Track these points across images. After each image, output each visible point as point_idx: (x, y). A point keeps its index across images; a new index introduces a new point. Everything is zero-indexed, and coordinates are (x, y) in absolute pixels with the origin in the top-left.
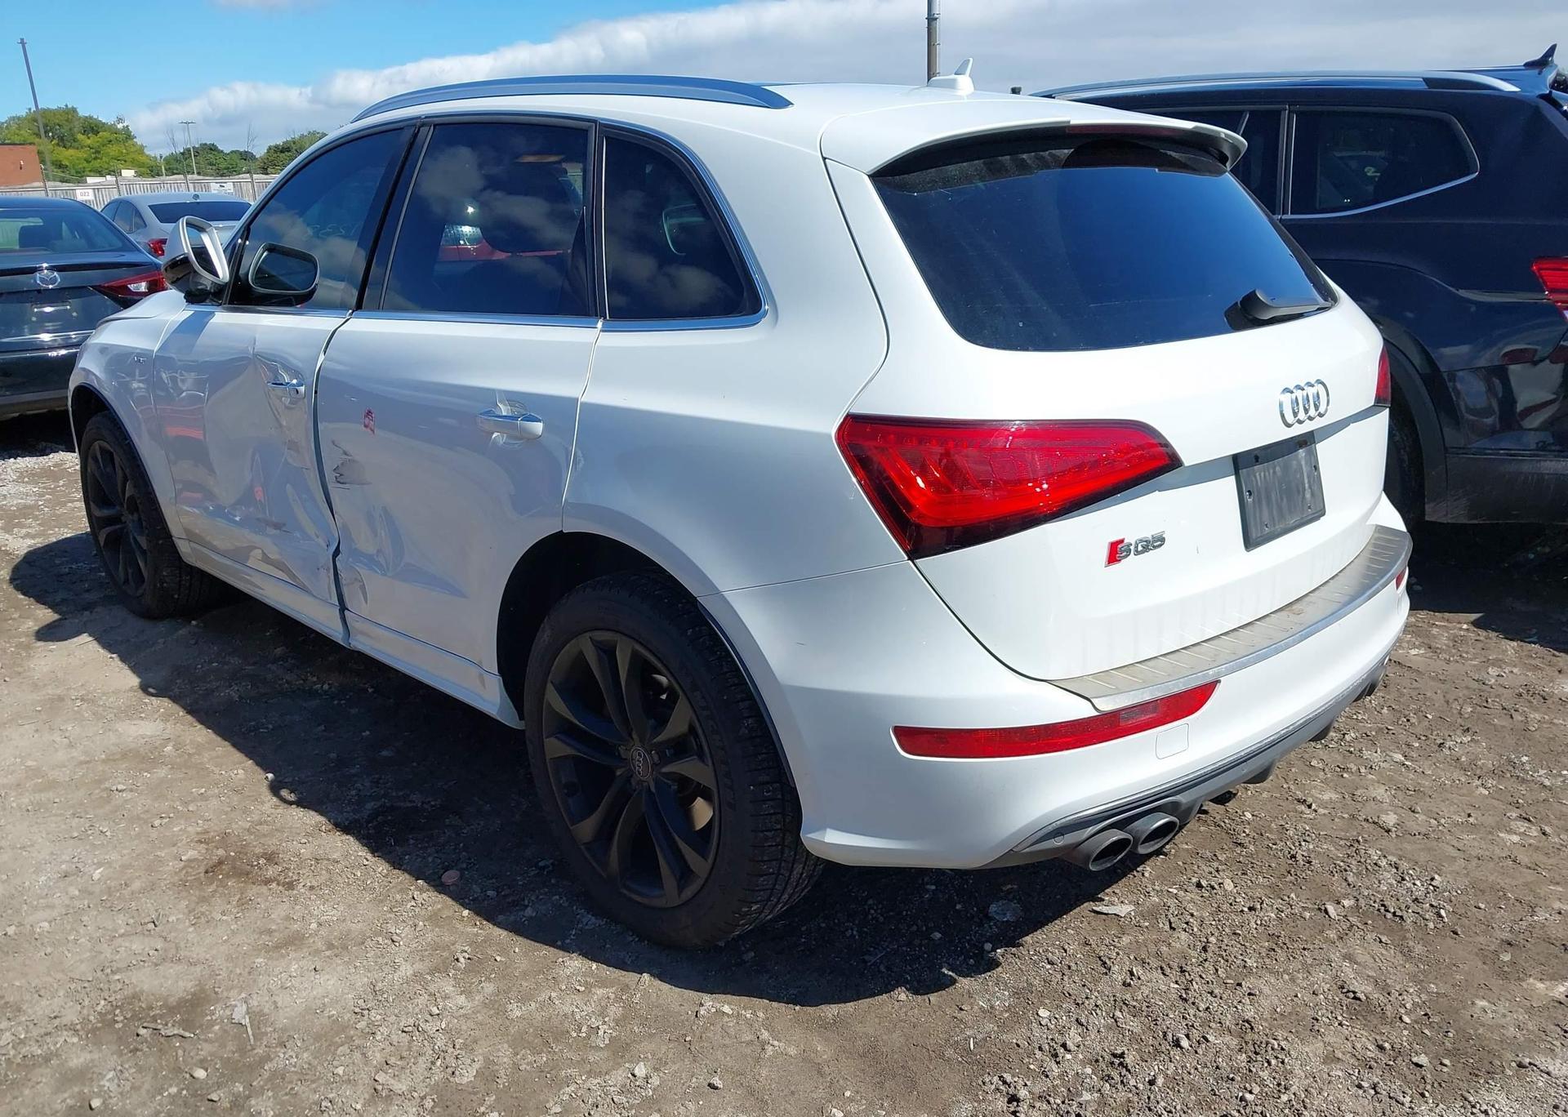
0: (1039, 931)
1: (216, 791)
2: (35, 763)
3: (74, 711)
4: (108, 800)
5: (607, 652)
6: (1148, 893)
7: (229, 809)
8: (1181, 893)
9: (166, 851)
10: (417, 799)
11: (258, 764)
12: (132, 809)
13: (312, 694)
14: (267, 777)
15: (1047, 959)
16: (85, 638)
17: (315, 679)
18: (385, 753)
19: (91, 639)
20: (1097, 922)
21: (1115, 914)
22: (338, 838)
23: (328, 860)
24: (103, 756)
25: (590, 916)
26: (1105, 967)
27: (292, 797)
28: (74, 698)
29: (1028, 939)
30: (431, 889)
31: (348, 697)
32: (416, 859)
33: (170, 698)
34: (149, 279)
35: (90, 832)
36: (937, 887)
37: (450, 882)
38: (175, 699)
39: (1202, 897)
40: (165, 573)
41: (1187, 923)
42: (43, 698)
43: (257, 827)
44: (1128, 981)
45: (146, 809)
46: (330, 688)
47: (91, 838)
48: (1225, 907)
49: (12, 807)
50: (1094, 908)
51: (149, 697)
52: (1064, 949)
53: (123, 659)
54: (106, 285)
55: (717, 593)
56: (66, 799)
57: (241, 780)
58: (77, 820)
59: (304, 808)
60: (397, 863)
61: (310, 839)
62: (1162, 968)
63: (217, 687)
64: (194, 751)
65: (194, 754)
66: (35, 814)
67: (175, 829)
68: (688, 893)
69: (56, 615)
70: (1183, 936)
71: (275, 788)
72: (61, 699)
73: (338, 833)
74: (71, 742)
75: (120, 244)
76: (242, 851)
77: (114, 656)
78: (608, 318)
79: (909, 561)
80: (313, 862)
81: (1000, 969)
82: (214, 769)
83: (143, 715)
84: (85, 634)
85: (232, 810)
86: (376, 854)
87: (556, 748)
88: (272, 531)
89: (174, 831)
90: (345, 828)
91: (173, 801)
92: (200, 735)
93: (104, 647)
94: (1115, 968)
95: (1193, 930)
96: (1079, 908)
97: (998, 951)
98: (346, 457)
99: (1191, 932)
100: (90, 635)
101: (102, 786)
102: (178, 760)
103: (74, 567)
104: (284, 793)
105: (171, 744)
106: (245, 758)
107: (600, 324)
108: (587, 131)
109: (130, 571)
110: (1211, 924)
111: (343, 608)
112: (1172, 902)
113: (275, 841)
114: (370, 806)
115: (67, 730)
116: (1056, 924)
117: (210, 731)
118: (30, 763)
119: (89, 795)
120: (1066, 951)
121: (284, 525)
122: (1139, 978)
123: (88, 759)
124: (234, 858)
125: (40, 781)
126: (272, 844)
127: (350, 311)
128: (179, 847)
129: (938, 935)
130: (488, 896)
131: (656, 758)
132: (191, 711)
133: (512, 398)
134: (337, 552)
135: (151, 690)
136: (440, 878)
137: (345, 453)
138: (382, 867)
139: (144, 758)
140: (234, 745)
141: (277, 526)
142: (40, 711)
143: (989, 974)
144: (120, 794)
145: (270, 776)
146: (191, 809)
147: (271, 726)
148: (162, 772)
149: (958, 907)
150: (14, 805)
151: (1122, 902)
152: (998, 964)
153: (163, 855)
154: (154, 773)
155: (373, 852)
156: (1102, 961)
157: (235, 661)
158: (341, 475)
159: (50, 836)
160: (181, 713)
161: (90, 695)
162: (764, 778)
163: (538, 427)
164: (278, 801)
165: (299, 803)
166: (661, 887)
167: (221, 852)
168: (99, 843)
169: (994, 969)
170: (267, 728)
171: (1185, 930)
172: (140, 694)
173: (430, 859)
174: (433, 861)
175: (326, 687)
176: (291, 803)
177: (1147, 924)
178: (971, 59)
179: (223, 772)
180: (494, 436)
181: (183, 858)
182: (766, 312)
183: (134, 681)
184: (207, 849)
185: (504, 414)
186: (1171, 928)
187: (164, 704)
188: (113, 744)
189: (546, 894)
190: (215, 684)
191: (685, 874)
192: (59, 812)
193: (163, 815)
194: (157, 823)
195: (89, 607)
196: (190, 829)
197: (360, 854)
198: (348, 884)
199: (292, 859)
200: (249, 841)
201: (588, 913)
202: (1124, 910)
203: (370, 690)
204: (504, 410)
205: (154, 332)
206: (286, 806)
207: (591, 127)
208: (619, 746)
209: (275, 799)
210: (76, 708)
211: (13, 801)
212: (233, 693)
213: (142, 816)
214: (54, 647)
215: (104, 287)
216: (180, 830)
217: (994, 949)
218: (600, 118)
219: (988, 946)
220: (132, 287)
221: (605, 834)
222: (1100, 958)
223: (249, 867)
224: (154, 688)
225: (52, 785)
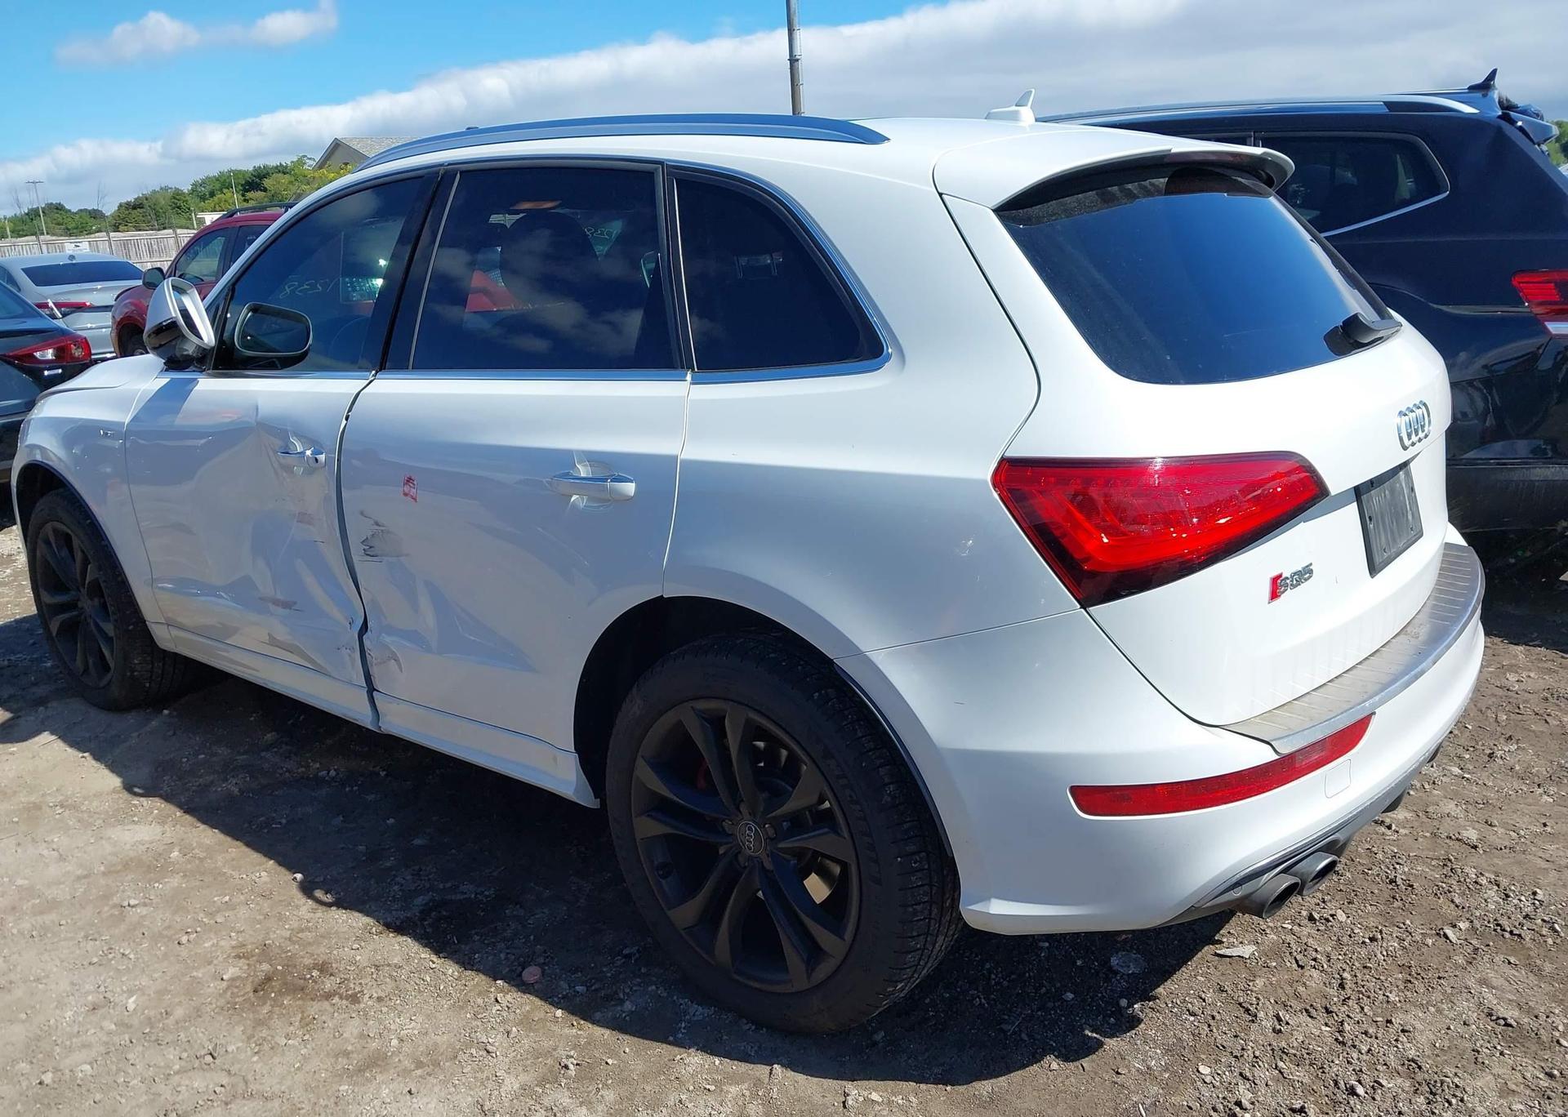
0: (1169, 981)
1: (242, 897)
2: (26, 882)
3: (55, 819)
4: (121, 918)
5: (716, 723)
6: (1264, 930)
7: (262, 917)
8: (1296, 928)
9: (201, 971)
10: (468, 890)
11: (280, 864)
12: (151, 925)
13: (319, 782)
14: (295, 878)
15: (1188, 1010)
16: (46, 737)
17: (318, 765)
18: (418, 842)
19: (54, 737)
20: (1224, 966)
21: (1239, 956)
22: (393, 941)
23: (389, 965)
24: (102, 868)
25: (696, 1006)
26: (1250, 1014)
27: (329, 898)
28: (51, 804)
29: (1160, 990)
30: (513, 989)
31: (359, 783)
32: (487, 957)
33: (161, 796)
34: (56, 346)
35: (110, 956)
36: (1050, 944)
37: (531, 980)
38: (167, 798)
39: (1318, 930)
40: (136, 662)
41: (1315, 960)
42: (16, 807)
43: (299, 935)
44: (1278, 1027)
45: (166, 924)
46: (338, 774)
47: (113, 962)
48: (1345, 939)
49: (13, 934)
50: (1217, 952)
51: (138, 798)
52: (1201, 998)
53: (97, 758)
54: (11, 354)
55: (858, 654)
56: (72, 919)
57: (266, 883)
58: (91, 943)
59: (346, 909)
60: (467, 963)
61: (363, 944)
62: (1307, 1011)
63: (212, 782)
64: (205, 854)
65: (205, 858)
66: (41, 940)
67: (206, 945)
68: (823, 971)
69: (6, 713)
70: (1315, 973)
71: (307, 889)
72: (37, 807)
73: (391, 935)
74: (61, 855)
75: (20, 311)
76: (290, 963)
77: (86, 754)
78: (696, 370)
79: (1082, 610)
80: (373, 970)
81: (1142, 1026)
82: (233, 873)
83: (136, 819)
84: (46, 733)
85: (265, 918)
86: (441, 955)
87: (648, 828)
88: (280, 611)
89: (205, 947)
90: (399, 928)
91: (195, 913)
92: (206, 837)
93: (71, 746)
94: (1261, 1015)
95: (1323, 967)
96: (1200, 953)
97: (1136, 1006)
98: (377, 527)
99: (1321, 968)
100: (52, 734)
101: (111, 903)
102: (189, 866)
103: (12, 658)
104: (319, 894)
105: (177, 849)
106: (264, 859)
107: (689, 377)
108: (653, 173)
109: (91, 662)
110: (1338, 959)
111: (371, 689)
112: (1290, 938)
113: (322, 949)
114: (419, 901)
115: (53, 841)
116: (1183, 972)
117: (216, 831)
118: (20, 882)
119: (98, 913)
120: (1204, 1001)
121: (295, 603)
122: (1288, 1023)
123: (86, 873)
124: (282, 973)
125: (38, 901)
126: (321, 952)
127: (374, 372)
128: (215, 965)
129: (1070, 996)
130: (578, 992)
131: (771, 832)
132: (188, 810)
133: (593, 458)
134: (365, 627)
135: (136, 790)
136: (520, 975)
137: (377, 524)
138: (452, 969)
139: (149, 866)
140: (248, 845)
141: (286, 605)
142: (17, 822)
143: (1134, 1032)
144: (134, 909)
145: (299, 876)
146: (219, 920)
147: (284, 821)
148: (175, 881)
149: (1079, 963)
150: (15, 931)
151: (1241, 943)
152: (1140, 1021)
153: (200, 975)
154: (166, 882)
155: (437, 952)
156: (1244, 1007)
157: (223, 751)
158: (371, 547)
159: (65, 964)
160: (178, 814)
161: (70, 801)
162: (911, 848)
163: (630, 488)
164: (314, 904)
165: (339, 904)
166: (786, 970)
167: (265, 967)
168: (124, 967)
169: (1137, 1027)
170: (280, 823)
171: (1314, 968)
172: (126, 795)
173: (502, 956)
174: (506, 959)
175: (333, 773)
176: (329, 905)
177: (1274, 964)
178: (1033, 90)
179: (244, 876)
180: (572, 499)
181: (225, 977)
182: (889, 357)
183: (115, 781)
184: (248, 965)
185: (583, 475)
186: (1299, 966)
187: (156, 805)
188: (110, 854)
189: (639, 985)
190: (209, 778)
191: (814, 953)
192: (69, 935)
193: (189, 930)
194: (184, 939)
195: (42, 702)
196: (222, 943)
197: (423, 956)
198: (420, 991)
199: (348, 967)
200: (295, 952)
201: (692, 1003)
202: (1247, 950)
203: (383, 774)
204: (583, 471)
205: (122, 402)
206: (324, 908)
207: (656, 169)
208: (724, 821)
209: (310, 902)
210: (58, 816)
211: (12, 927)
212: (233, 786)
213: (165, 933)
214: (15, 749)
215: (9, 357)
216: (213, 945)
217: (1131, 1005)
218: (667, 160)
219: (1124, 1002)
220: (38, 354)
221: (711, 917)
222: (1240, 1004)
223: (302, 981)
224: (139, 788)
225: (53, 905)
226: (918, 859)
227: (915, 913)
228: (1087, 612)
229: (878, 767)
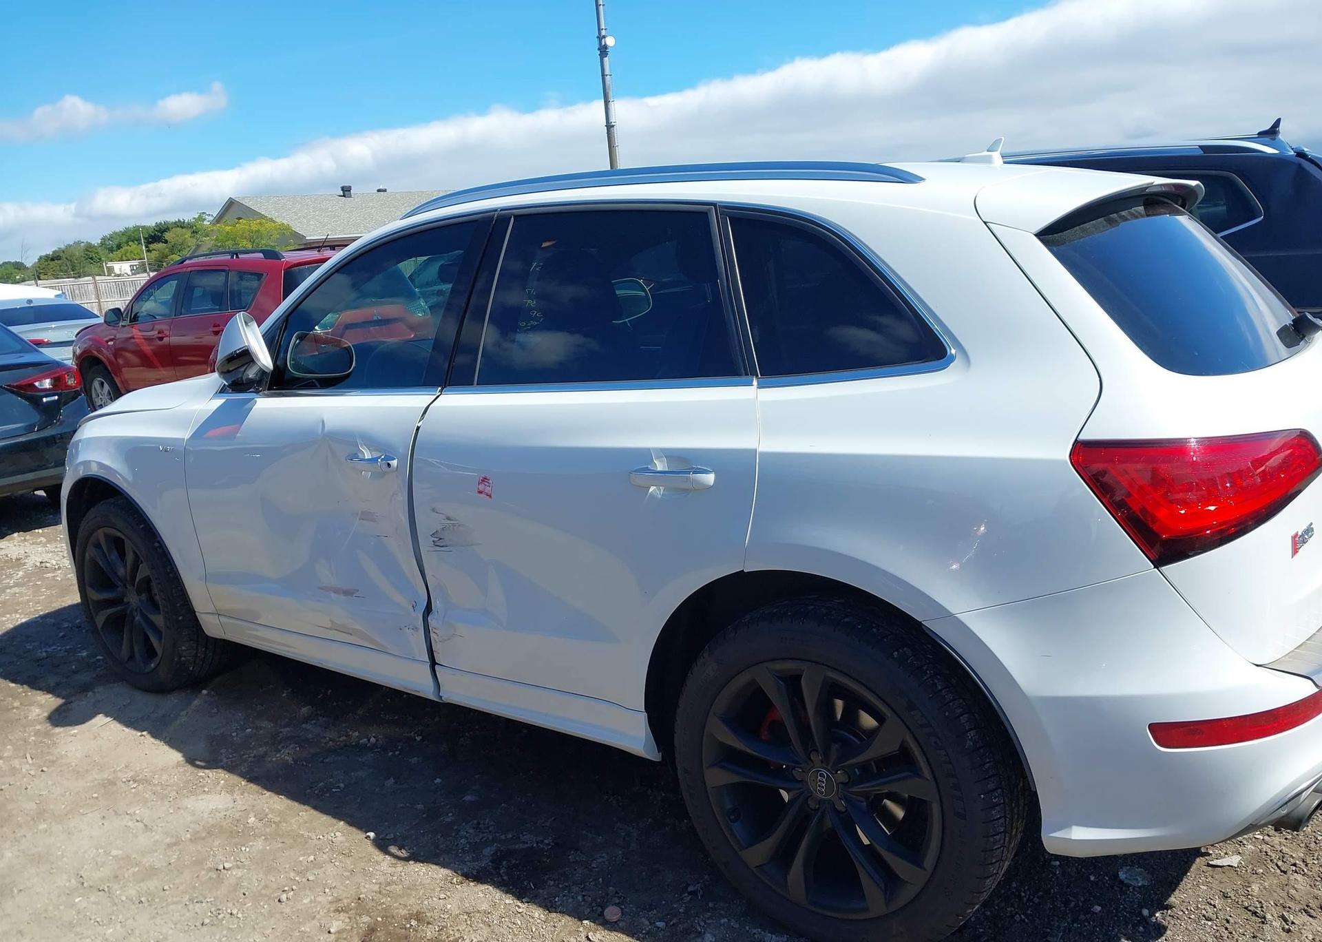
0: (1177, 891)
1: (325, 856)
2: (120, 852)
3: (131, 793)
4: (220, 880)
5: (792, 683)
6: (1241, 842)
7: (349, 874)
8: (1266, 838)
9: (308, 925)
10: (529, 840)
11: (351, 824)
12: (249, 886)
13: (361, 749)
14: (369, 836)
15: (1204, 916)
16: (100, 720)
18: (468, 798)
19: (109, 719)
20: (1218, 874)
21: (1229, 866)
22: (476, 889)
23: (479, 912)
24: (188, 836)
25: (770, 935)
26: (1258, 917)
27: (403, 853)
28: (124, 780)
29: (1172, 899)
30: (600, 928)
31: (400, 747)
32: (567, 900)
33: (223, 768)
34: (52, 376)
35: (220, 917)
36: (1060, 863)
37: (615, 918)
38: (230, 769)
39: (1286, 839)
40: (183, 648)
41: (1295, 865)
42: (92, 784)
43: (388, 888)
44: (1287, 927)
45: (263, 883)
46: (377, 741)
47: (224, 922)
48: (1313, 845)
49: (122, 901)
50: (1210, 863)
51: (202, 770)
52: (1211, 904)
53: (154, 736)
54: (15, 384)
55: (950, 616)
56: (174, 884)
57: (341, 842)
58: (198, 905)
59: (422, 862)
60: (549, 906)
61: (448, 894)
62: (1305, 910)
63: (266, 753)
64: (279, 819)
65: (280, 822)
66: (150, 905)
67: (305, 901)
68: (901, 900)
69: (58, 699)
70: (1299, 877)
71: (382, 845)
72: (112, 783)
73: (472, 884)
74: (146, 826)
75: (19, 347)
76: (388, 915)
77: (145, 733)
78: (760, 376)
79: (1156, 569)
80: (466, 917)
81: (1168, 932)
82: (310, 834)
83: (206, 789)
84: (100, 715)
85: (351, 874)
86: (523, 900)
87: (717, 778)
88: (342, 597)
89: (304, 904)
90: (478, 877)
91: (286, 872)
92: (275, 803)
93: (127, 726)
94: (1269, 916)
95: (1303, 871)
96: (1194, 865)
97: (1157, 915)
98: (449, 522)
99: (1302, 873)
100: (107, 715)
101: (206, 867)
102: (268, 830)
103: (49, 650)
104: (393, 849)
105: (252, 815)
106: (334, 821)
107: (755, 382)
108: (707, 213)
109: (136, 649)
110: (1313, 863)
111: (434, 664)
112: (1265, 847)
113: (412, 901)
114: (488, 851)
115: (134, 813)
116: (1186, 882)
117: (283, 797)
118: (115, 852)
119: (197, 877)
120: (1215, 906)
121: (358, 591)
122: (1293, 923)
123: (173, 840)
124: (383, 923)
125: (137, 869)
126: (413, 903)
127: (440, 388)
128: (319, 920)
129: (1098, 908)
130: (658, 928)
131: (844, 779)
132: (251, 780)
133: (673, 455)
134: (428, 609)
135: (198, 763)
136: (602, 914)
137: (448, 518)
138: (538, 913)
139: (231, 832)
140: (315, 808)
141: (348, 593)
142: (97, 798)
143: (1164, 938)
144: (229, 872)
145: (372, 835)
146: (311, 878)
147: (342, 785)
148: (259, 844)
149: (1092, 878)
150: (124, 898)
151: (1226, 854)
152: (1165, 928)
153: (308, 930)
154: (251, 846)
155: (520, 897)
156: (1250, 911)
157: (266, 724)
158: (441, 539)
159: (178, 926)
160: (243, 783)
161: (141, 775)
162: (991, 786)
163: (710, 479)
164: (392, 859)
165: (415, 857)
166: (863, 898)
167: (366, 919)
168: (236, 926)
169: (1165, 933)
170: (338, 787)
171: (1296, 872)
172: (189, 768)
173: (580, 898)
174: (584, 900)
175: (373, 740)
176: (407, 859)
177: (1261, 871)
178: (1003, 138)
179: (321, 837)
180: (651, 490)
181: (332, 930)
182: (952, 358)
183: (176, 757)
184: (350, 918)
185: (659, 468)
186: (1282, 871)
187: (219, 777)
188: (191, 823)
189: (711, 918)
190: (262, 750)
191: (891, 881)
192: (175, 899)
193: (286, 889)
194: (284, 897)
195: (85, 688)
196: (319, 899)
197: (507, 901)
198: (515, 935)
199: (442, 916)
200: (388, 904)
201: (765, 932)
202: (1234, 860)
203: (419, 738)
204: (660, 466)
206: (403, 863)
207: (710, 210)
208: (793, 768)
209: (388, 858)
210: (133, 790)
211: (120, 895)
212: (286, 755)
213: (264, 892)
214: (76, 731)
215: (14, 387)
216: (311, 901)
217: (1152, 914)
218: (718, 201)
219: (1146, 912)
220: (37, 384)
221: (784, 855)
222: (1246, 908)
223: (403, 930)
224: (201, 761)
225: (152, 872)
226: (997, 794)
227: (995, 842)
228: (1159, 571)
229: (959, 717)
